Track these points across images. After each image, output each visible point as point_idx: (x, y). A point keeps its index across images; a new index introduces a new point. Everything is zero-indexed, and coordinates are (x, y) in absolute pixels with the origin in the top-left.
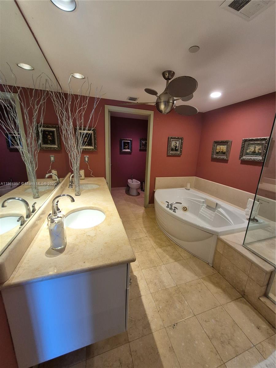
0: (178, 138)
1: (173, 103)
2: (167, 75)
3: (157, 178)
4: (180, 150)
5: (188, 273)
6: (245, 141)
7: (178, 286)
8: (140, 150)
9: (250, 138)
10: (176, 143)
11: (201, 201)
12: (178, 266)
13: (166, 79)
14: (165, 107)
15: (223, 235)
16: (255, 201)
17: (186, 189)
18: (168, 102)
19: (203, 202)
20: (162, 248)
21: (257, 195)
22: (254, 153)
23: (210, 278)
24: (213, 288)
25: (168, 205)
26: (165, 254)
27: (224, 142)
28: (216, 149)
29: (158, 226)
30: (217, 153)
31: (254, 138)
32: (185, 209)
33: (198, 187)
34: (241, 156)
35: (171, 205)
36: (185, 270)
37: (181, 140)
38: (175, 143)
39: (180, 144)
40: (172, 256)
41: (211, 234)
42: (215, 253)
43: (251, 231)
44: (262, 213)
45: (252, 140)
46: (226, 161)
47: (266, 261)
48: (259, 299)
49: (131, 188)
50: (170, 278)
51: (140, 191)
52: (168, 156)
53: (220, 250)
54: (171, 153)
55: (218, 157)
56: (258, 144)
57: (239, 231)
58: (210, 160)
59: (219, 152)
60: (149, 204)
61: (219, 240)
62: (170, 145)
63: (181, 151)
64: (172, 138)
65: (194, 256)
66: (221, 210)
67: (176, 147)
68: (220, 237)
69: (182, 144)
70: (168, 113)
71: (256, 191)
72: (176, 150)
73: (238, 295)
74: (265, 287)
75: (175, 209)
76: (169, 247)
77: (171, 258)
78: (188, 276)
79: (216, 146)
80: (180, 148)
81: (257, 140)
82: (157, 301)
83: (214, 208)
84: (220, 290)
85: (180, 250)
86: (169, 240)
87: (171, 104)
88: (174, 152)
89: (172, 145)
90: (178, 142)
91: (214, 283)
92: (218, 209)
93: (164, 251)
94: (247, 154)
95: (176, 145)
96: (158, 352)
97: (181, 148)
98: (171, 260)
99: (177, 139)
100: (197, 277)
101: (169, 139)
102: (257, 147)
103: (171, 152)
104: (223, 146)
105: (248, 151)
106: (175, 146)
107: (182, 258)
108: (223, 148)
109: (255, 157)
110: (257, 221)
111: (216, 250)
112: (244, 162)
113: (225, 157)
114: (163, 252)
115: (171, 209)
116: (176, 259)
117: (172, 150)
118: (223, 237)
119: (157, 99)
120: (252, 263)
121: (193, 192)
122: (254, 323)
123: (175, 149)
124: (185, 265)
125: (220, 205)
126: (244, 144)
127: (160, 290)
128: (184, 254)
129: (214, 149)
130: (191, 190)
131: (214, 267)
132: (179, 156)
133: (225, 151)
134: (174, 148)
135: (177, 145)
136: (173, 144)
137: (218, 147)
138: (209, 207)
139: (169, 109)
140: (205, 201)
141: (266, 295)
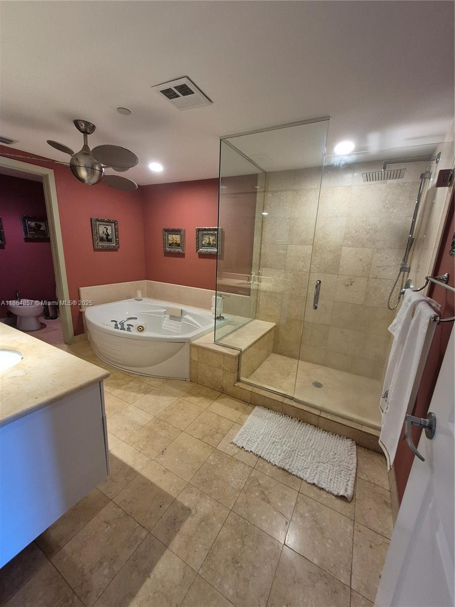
0: (109, 221)
1: (101, 171)
2: (82, 126)
3: (81, 289)
4: (116, 241)
5: (165, 398)
6: (199, 231)
7: (157, 416)
8: (27, 240)
9: (203, 228)
10: (107, 229)
11: (161, 312)
12: (151, 398)
13: (83, 132)
14: (88, 175)
15: (195, 340)
16: (217, 297)
17: (136, 299)
18: (93, 168)
19: (165, 313)
20: (122, 388)
21: (217, 292)
22: (209, 245)
23: (190, 393)
24: (195, 400)
25: (116, 325)
26: (128, 393)
27: (176, 231)
28: (168, 240)
29: (103, 363)
30: (170, 245)
31: (207, 228)
32: (140, 329)
33: (152, 295)
34: (198, 248)
35: (122, 324)
36: (160, 397)
37: (113, 224)
38: (105, 230)
39: (114, 232)
40: (139, 391)
41: (182, 342)
42: (191, 363)
43: (219, 330)
44: (227, 309)
45: (205, 230)
46: (182, 255)
47: (233, 349)
48: (234, 385)
49: (21, 317)
50: (144, 413)
51: (43, 320)
52: (95, 250)
53: (195, 358)
54: (100, 246)
55: (173, 250)
56: (212, 235)
57: (209, 332)
58: (163, 255)
59: (173, 243)
60: (75, 335)
61: (192, 346)
62: (97, 232)
63: (117, 243)
64: (97, 220)
65: (167, 379)
66: (187, 317)
67: (108, 235)
68: (193, 342)
69: (116, 230)
70: (94, 184)
71: (216, 287)
72: (109, 240)
73: (218, 393)
74: (236, 373)
75: (130, 328)
76: (131, 383)
77: (138, 393)
78: (165, 401)
79: (168, 236)
80: (114, 236)
81: (209, 230)
82: (134, 443)
83: (178, 317)
84: (202, 398)
85: (148, 380)
86: (128, 374)
87: (98, 172)
88: (106, 244)
89: (101, 232)
90: (109, 228)
91: (195, 396)
92: (185, 316)
93: (126, 389)
94: (203, 246)
95: (106, 231)
96: (152, 483)
97: (117, 237)
98: (140, 395)
99: (106, 222)
100: (176, 398)
101: (94, 223)
102: (211, 237)
103: (101, 244)
104: (176, 236)
105: (203, 243)
106: (106, 234)
107: (153, 388)
108: (176, 238)
109: (211, 249)
110: (223, 318)
111: (191, 359)
112: (202, 256)
113: (180, 250)
114: (125, 392)
115: (123, 329)
116: (146, 392)
117: (102, 240)
118: (195, 342)
119: (71, 160)
120: (224, 354)
121: (147, 301)
122: (233, 408)
123: (107, 238)
124: (159, 393)
125: (186, 312)
126: (198, 234)
127: (134, 432)
128: (154, 382)
129: (165, 240)
130: (144, 299)
131: (192, 380)
132: (114, 250)
133: (179, 242)
134: (105, 237)
135: (109, 232)
136: (101, 229)
137: (170, 237)
138: (173, 317)
139: (95, 179)
140: (167, 310)
141: (238, 380)
